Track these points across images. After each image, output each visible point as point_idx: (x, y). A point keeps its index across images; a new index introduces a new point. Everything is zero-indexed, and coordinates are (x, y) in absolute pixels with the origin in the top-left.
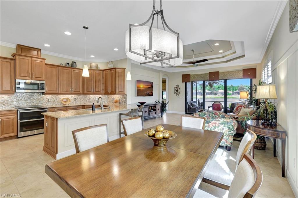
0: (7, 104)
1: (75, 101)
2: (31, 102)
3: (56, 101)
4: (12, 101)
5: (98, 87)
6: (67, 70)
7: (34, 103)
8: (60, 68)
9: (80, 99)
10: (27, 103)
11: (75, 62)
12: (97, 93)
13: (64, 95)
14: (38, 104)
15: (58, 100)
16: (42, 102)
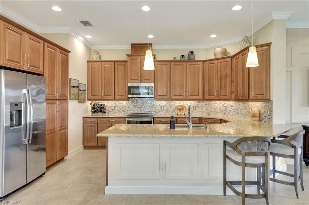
0: (125, 110)
1: (195, 110)
2: (144, 109)
3: (170, 109)
4: (129, 107)
5: (225, 87)
6: (180, 66)
7: (147, 110)
8: (172, 64)
9: (203, 108)
10: (141, 110)
11: (192, 52)
12: (224, 97)
13: (180, 102)
14: (151, 112)
15: (172, 107)
16: (155, 110)
